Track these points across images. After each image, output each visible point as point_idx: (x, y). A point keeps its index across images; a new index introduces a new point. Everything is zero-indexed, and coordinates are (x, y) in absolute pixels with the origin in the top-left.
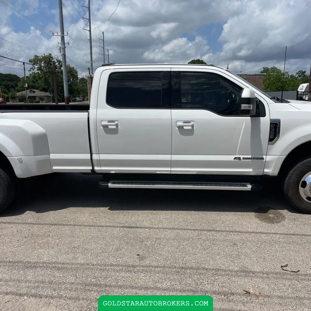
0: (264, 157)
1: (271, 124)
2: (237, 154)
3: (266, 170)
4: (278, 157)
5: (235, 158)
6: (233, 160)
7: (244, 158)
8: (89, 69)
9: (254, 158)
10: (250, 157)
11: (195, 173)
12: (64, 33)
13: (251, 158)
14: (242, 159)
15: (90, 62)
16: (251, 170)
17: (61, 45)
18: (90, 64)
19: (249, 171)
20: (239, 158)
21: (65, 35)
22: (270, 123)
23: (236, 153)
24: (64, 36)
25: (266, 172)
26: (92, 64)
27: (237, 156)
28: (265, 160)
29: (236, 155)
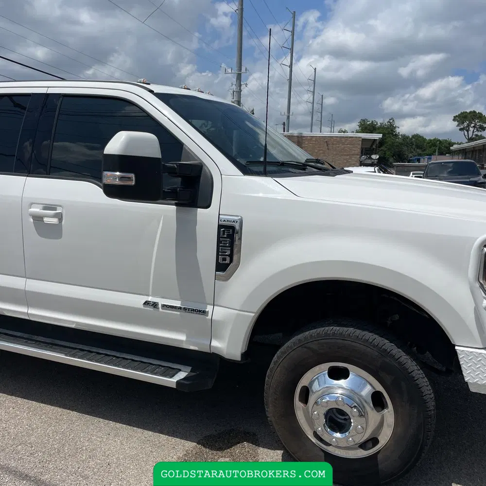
0: (209, 308)
1: (220, 227)
2: (150, 294)
3: (215, 343)
4: (238, 315)
5: (146, 303)
6: (142, 307)
7: (164, 306)
8: (284, 124)
9: (185, 309)
10: (178, 304)
11: (73, 326)
12: (241, 70)
13: (180, 308)
14: (160, 306)
15: (286, 114)
16: (182, 337)
17: (235, 88)
18: (286, 117)
19: (177, 337)
20: (155, 305)
21: (242, 71)
22: (218, 225)
23: (149, 292)
24: (241, 74)
25: (216, 348)
26: (288, 117)
27: (150, 299)
28: (209, 317)
29: (148, 295)
